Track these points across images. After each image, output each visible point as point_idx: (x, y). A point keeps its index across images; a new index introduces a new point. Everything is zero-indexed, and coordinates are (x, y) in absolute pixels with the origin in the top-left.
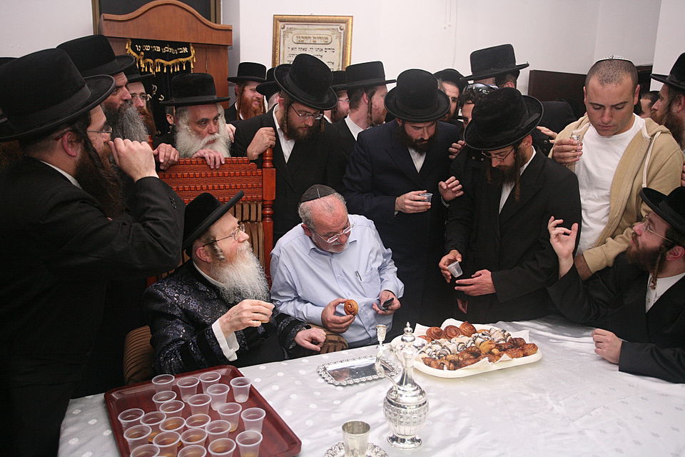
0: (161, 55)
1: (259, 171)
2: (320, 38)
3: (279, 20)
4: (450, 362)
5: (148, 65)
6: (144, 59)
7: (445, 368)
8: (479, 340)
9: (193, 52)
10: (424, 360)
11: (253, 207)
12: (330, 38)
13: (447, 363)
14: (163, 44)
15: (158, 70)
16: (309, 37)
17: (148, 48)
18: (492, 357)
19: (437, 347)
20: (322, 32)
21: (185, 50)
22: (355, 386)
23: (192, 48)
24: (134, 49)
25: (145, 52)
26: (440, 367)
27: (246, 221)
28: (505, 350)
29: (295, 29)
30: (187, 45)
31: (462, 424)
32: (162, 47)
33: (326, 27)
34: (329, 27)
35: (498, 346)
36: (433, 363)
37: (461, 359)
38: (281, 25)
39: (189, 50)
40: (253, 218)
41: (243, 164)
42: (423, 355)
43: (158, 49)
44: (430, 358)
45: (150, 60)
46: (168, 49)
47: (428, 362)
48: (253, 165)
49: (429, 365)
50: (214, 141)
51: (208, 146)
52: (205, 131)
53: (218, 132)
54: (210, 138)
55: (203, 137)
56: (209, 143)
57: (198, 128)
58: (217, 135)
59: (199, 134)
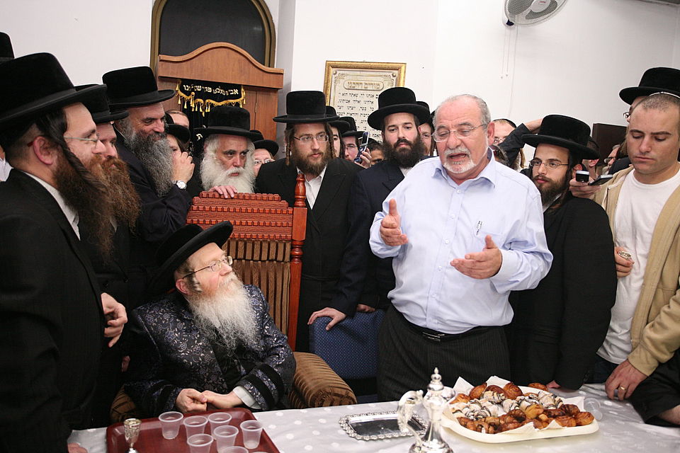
0: (211, 96)
1: (290, 210)
2: (372, 84)
3: (331, 66)
4: (490, 424)
5: (198, 105)
6: (194, 99)
7: (484, 430)
8: (525, 404)
9: (243, 94)
10: (460, 419)
11: (281, 247)
12: (381, 85)
13: (486, 426)
14: (214, 85)
16: (361, 84)
17: (199, 88)
18: (539, 423)
19: (476, 407)
20: (374, 79)
21: (236, 92)
22: (379, 442)
23: (242, 90)
25: (196, 92)
26: (478, 429)
27: (272, 260)
28: (555, 417)
29: (347, 75)
30: (238, 87)
32: (214, 88)
33: (378, 74)
34: (381, 74)
35: (546, 411)
36: (469, 424)
37: (502, 422)
38: (332, 70)
39: (240, 92)
40: (280, 258)
41: (273, 201)
42: (459, 415)
43: (209, 90)
44: (467, 419)
45: (201, 101)
46: (219, 91)
47: (464, 422)
48: (284, 203)
49: (465, 426)
50: (237, 174)
51: (232, 179)
52: (231, 161)
53: (244, 167)
54: (233, 170)
55: (227, 168)
56: (232, 175)
57: (224, 157)
58: (241, 169)
59: (223, 163)
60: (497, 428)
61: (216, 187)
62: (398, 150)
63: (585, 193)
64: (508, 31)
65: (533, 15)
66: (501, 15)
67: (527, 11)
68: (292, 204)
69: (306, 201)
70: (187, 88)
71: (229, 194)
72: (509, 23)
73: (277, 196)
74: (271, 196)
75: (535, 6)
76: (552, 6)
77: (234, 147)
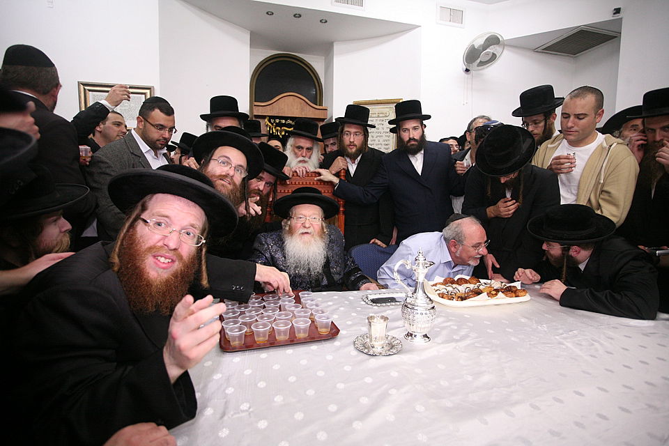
0: (285, 125)
2: (382, 113)
4: (459, 297)
5: (277, 131)
6: (275, 128)
7: (454, 300)
8: (482, 287)
10: (439, 294)
12: (388, 113)
14: (286, 118)
15: (283, 133)
16: (375, 113)
17: (277, 121)
19: (450, 289)
20: (383, 110)
24: (270, 122)
25: (276, 123)
31: (463, 333)
32: (286, 120)
33: (385, 106)
34: (388, 106)
35: (496, 290)
42: (438, 292)
43: (284, 121)
44: (443, 294)
45: (279, 128)
46: (289, 122)
47: (442, 296)
49: (442, 297)
50: (304, 162)
51: (302, 164)
52: (300, 153)
54: (301, 158)
55: (297, 157)
56: (300, 161)
57: (296, 151)
58: (306, 159)
59: (296, 154)
60: (463, 299)
62: (409, 144)
64: (466, 76)
65: (482, 64)
66: (462, 66)
67: (478, 61)
70: (272, 121)
72: (467, 70)
75: (483, 57)
76: (493, 57)
77: (302, 145)
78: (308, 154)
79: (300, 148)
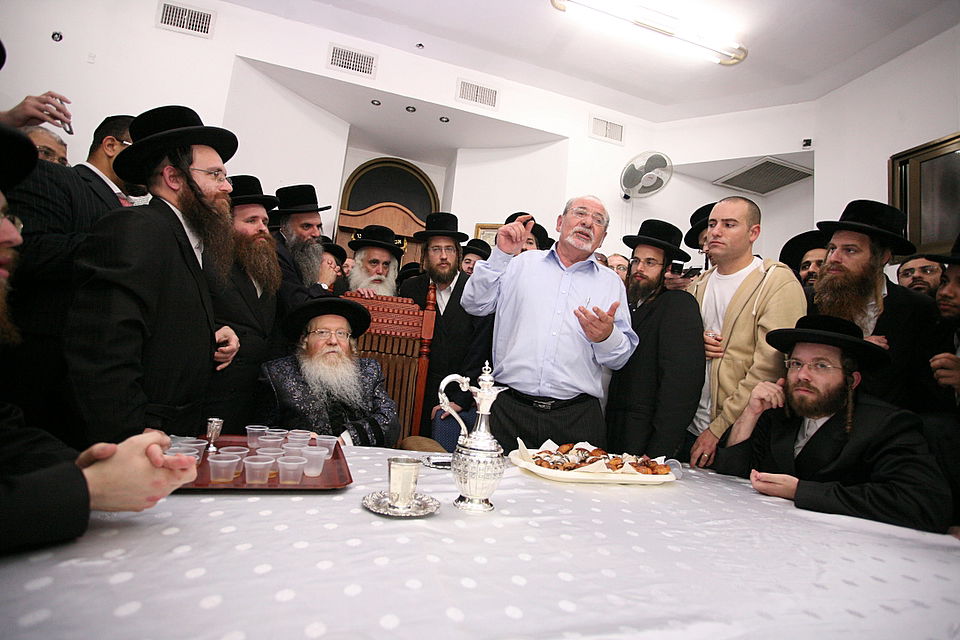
3: (479, 227)
9: (406, 244)
38: (481, 231)
39: (403, 242)
41: (408, 305)
48: (417, 307)
50: (380, 281)
51: (374, 285)
52: (374, 270)
53: (386, 276)
54: (376, 277)
55: (371, 275)
56: (375, 281)
57: (369, 266)
58: (383, 277)
59: (368, 271)
61: (359, 289)
63: (679, 286)
66: (620, 190)
68: (423, 307)
69: (436, 307)
71: (369, 295)
72: (626, 197)
73: (410, 301)
74: (405, 300)
75: (645, 181)
76: (658, 184)
77: (377, 257)
78: (385, 272)
79: (376, 262)
